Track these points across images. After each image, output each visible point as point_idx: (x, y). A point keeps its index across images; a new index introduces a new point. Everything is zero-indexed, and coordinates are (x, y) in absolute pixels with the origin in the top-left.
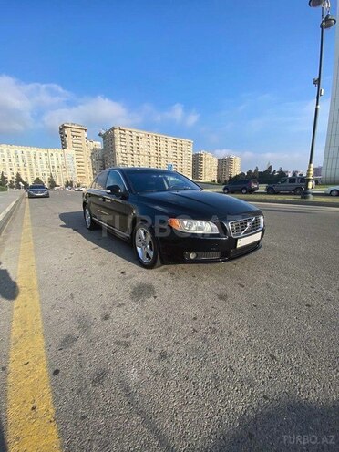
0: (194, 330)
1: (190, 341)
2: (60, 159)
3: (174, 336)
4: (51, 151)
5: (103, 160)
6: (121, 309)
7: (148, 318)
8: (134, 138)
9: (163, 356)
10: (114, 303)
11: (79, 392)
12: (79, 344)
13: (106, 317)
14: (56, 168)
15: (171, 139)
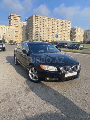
0: (41, 102)
1: (39, 105)
2: (8, 30)
3: (34, 103)
4: (4, 26)
5: (27, 31)
6: (20, 94)
7: (28, 97)
8: (42, 20)
9: (29, 107)
10: (19, 92)
11: (4, 112)
12: (6, 102)
13: (15, 96)
14: (6, 34)
15: (60, 21)
